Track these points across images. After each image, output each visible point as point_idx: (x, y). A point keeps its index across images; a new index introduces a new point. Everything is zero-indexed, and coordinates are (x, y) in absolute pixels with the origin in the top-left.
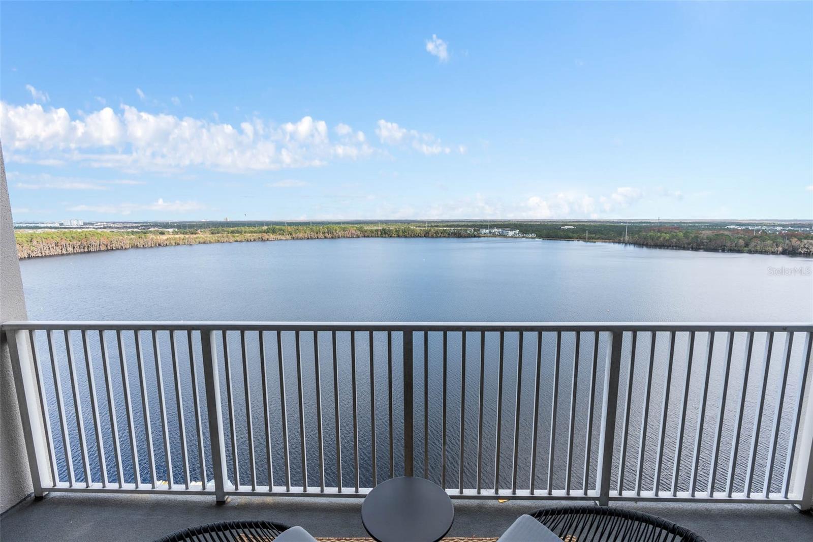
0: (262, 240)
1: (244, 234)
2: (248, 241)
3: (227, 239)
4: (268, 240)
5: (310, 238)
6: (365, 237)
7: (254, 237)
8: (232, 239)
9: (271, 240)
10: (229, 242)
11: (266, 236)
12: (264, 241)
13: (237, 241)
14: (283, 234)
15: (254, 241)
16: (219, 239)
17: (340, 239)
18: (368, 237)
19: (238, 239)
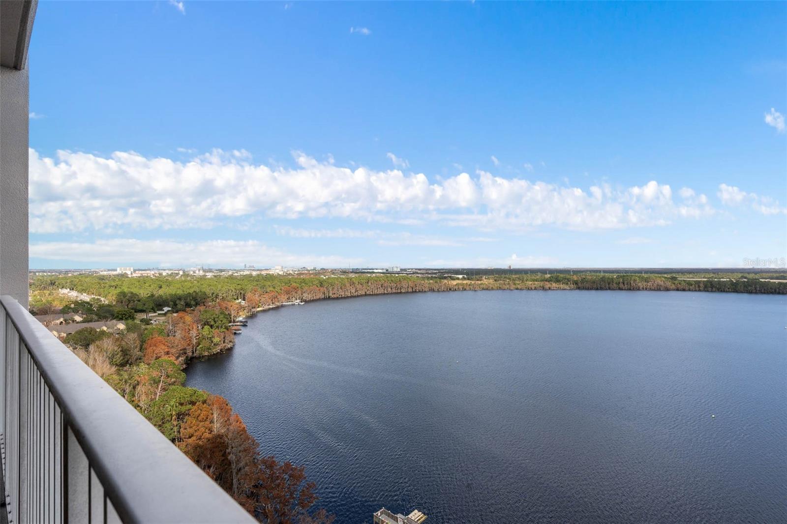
0: (543, 289)
1: (526, 282)
2: (528, 289)
3: (508, 286)
4: (550, 288)
5: (599, 288)
6: (678, 290)
7: (535, 286)
8: (513, 287)
9: (554, 290)
10: (510, 289)
11: (548, 285)
12: (546, 290)
13: (517, 289)
14: (567, 284)
15: (535, 289)
16: (501, 286)
17: (640, 291)
18: (684, 290)
19: (519, 287)
